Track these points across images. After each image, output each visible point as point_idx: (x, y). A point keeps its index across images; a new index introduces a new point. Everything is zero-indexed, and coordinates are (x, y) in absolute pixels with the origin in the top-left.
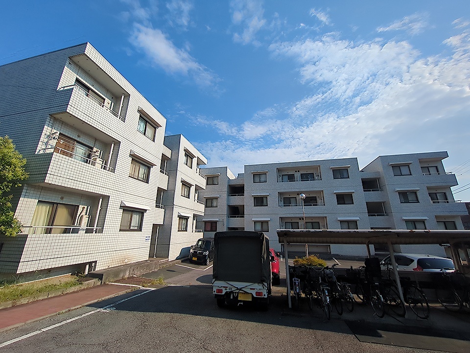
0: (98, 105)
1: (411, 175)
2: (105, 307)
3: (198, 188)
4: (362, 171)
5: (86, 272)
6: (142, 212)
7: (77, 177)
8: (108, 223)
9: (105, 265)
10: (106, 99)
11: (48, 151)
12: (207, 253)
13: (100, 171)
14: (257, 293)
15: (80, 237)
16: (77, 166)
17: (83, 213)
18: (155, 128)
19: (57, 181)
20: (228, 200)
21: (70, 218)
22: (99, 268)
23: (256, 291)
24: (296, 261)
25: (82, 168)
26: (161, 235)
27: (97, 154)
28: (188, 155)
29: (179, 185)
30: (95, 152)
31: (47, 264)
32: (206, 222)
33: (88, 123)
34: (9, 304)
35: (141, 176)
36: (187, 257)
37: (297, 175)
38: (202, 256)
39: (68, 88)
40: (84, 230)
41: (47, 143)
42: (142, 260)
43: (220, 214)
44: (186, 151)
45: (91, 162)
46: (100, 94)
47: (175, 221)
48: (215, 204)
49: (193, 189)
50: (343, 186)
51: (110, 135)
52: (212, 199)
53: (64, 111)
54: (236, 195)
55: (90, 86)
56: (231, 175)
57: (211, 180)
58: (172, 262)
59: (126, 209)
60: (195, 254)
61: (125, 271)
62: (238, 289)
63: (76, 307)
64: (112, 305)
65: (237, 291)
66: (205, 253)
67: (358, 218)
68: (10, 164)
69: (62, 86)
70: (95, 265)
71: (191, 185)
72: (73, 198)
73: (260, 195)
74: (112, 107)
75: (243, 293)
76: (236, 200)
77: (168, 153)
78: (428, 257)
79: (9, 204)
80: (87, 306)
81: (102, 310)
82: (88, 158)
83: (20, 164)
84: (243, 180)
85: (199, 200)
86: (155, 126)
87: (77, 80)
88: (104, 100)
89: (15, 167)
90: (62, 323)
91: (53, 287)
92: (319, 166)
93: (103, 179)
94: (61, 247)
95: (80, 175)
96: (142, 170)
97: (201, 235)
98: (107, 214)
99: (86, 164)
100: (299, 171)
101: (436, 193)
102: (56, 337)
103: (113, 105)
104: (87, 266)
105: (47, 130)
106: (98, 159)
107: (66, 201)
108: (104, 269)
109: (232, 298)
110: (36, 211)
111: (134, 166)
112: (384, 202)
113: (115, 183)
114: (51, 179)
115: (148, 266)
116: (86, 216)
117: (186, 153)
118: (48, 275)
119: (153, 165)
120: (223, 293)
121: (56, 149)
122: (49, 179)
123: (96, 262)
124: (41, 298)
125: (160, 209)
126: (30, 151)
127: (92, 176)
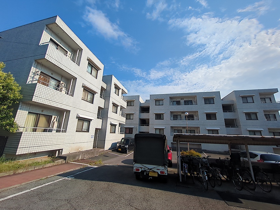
0: (64, 55)
1: (253, 102)
2: (68, 177)
3: (122, 108)
4: (222, 100)
5: (57, 155)
6: (89, 121)
7: (51, 98)
8: (69, 127)
9: (68, 151)
10: (68, 52)
11: (34, 82)
12: (127, 146)
13: (65, 96)
14: (161, 172)
15: (53, 135)
16: (51, 92)
17: (55, 120)
18: (97, 71)
19: (40, 100)
20: (140, 115)
21: (47, 123)
22: (64, 153)
23: (160, 170)
24: (182, 153)
25: (54, 93)
26: (100, 135)
27: (63, 85)
28: (116, 88)
29: (111, 105)
30: (62, 84)
31: (34, 150)
32: (126, 128)
33: (58, 66)
34: (12, 173)
35: (89, 99)
36: (115, 148)
37: (182, 101)
38: (124, 148)
39: (46, 44)
40: (55, 130)
41: (33, 78)
42: (89, 149)
43: (135, 123)
44: (115, 85)
45: (59, 90)
46: (64, 48)
47: (109, 127)
48: (131, 118)
49: (119, 108)
50: (210, 109)
51: (71, 74)
52: (130, 115)
53: (43, 58)
54: (144, 113)
55: (59, 44)
56: (142, 101)
57: (130, 103)
58: (107, 151)
59: (80, 119)
60: (120, 147)
61: (79, 155)
62: (149, 169)
63: (51, 176)
64: (72, 176)
65: (149, 170)
66: (126, 146)
67: (219, 129)
68: (12, 90)
69: (42, 43)
70: (62, 151)
71: (118, 106)
72: (49, 111)
73: (159, 113)
74: (72, 57)
75: (152, 172)
76: (144, 116)
77: (105, 86)
78: (267, 154)
79: (11, 114)
80: (57, 175)
81: (66, 178)
82: (58, 87)
83: (17, 90)
84: (149, 104)
85: (122, 115)
86: (97, 69)
87: (51, 39)
88: (67, 52)
89: (15, 91)
90: (42, 186)
91: (38, 163)
92: (196, 96)
93: (66, 100)
94: (42, 140)
95: (53, 97)
96: (90, 96)
97: (123, 136)
98: (69, 121)
99: (56, 91)
100: (183, 99)
101: (269, 115)
102: (39, 194)
103: (72, 56)
104: (57, 152)
105: (33, 69)
106: (63, 88)
107: (45, 113)
108: (67, 154)
109: (145, 174)
110: (27, 118)
111: (85, 93)
112: (235, 119)
113: (74, 103)
114: (36, 99)
115: (92, 153)
116: (56, 122)
117: (116, 86)
118: (34, 156)
119: (96, 93)
120: (140, 171)
121: (39, 81)
122: (35, 99)
123: (62, 149)
124: (30, 170)
125: (100, 119)
126: (23, 82)
127: (60, 98)
